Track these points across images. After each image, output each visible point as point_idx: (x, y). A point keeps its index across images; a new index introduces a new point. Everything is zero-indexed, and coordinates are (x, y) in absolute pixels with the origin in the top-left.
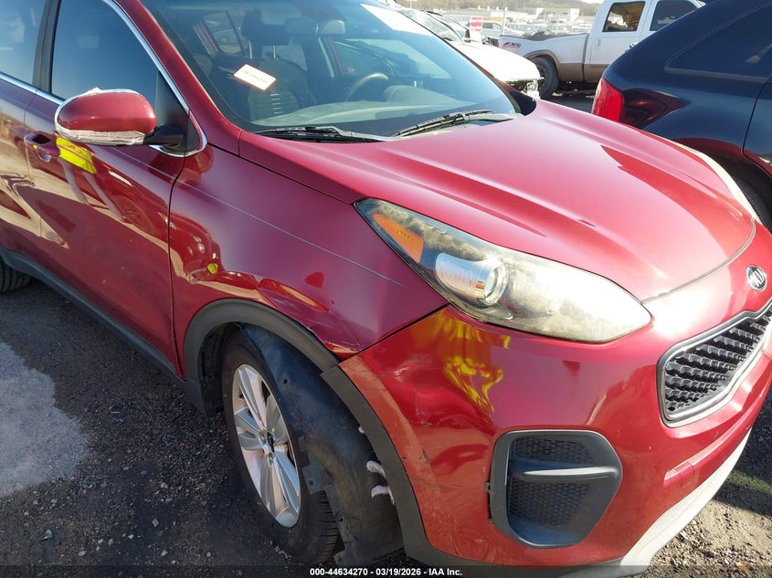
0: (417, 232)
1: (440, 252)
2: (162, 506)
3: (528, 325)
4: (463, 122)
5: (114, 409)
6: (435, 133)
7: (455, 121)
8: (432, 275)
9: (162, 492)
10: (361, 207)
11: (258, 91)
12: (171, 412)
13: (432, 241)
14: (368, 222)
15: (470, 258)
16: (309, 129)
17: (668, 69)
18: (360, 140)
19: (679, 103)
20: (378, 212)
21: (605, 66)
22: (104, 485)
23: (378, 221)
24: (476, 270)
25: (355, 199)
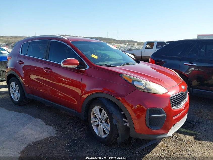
0: (131, 78)
1: (135, 81)
2: (76, 139)
3: (150, 92)
4: (129, 64)
5: (59, 124)
6: (125, 66)
7: (127, 64)
8: (134, 85)
9: (75, 137)
10: (120, 75)
11: (96, 59)
12: (71, 124)
13: (133, 79)
14: (122, 77)
15: (140, 81)
16: (106, 65)
17: (163, 56)
18: (115, 67)
19: (166, 62)
20: (124, 76)
21: (150, 56)
22: (63, 136)
23: (123, 77)
24: (141, 83)
25: (119, 74)
